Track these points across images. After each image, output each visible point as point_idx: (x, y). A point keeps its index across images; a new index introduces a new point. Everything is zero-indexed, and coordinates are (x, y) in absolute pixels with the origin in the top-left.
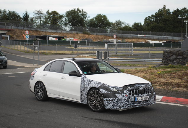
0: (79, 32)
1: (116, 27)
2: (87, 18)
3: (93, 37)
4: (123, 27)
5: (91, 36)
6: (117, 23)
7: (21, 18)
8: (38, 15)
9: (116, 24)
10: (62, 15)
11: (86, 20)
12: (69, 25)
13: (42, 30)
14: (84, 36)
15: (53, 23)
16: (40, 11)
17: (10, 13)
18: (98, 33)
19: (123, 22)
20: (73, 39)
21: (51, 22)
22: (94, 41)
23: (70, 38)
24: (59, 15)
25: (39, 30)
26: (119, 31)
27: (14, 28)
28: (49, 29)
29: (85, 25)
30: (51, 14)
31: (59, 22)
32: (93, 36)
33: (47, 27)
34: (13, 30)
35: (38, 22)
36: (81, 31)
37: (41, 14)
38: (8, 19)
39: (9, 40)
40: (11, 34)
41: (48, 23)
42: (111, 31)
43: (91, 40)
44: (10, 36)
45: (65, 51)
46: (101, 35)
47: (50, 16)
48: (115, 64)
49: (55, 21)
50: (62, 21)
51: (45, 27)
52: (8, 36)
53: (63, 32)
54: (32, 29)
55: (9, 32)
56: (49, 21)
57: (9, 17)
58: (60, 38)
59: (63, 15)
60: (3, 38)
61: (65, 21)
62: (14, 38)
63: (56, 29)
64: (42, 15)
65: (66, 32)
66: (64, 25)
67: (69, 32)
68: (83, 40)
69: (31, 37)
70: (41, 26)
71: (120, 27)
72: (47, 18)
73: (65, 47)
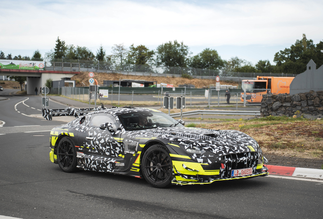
0: (175, 75)
1: (232, 66)
2: (188, 55)
3: (196, 81)
4: (242, 67)
5: (193, 80)
6: (232, 62)
7: (93, 56)
8: (118, 52)
9: (231, 63)
10: (152, 51)
11: (188, 57)
12: (162, 65)
13: (122, 73)
14: (183, 81)
15: (140, 63)
16: (121, 46)
17: (79, 49)
18: (204, 77)
19: (243, 60)
20: (166, 85)
21: (137, 62)
22: (198, 88)
23: (162, 84)
24: (148, 51)
25: (119, 73)
26: (236, 73)
27: (83, 70)
28: (133, 71)
29: (185, 64)
30: (136, 49)
31: (148, 61)
32: (196, 80)
33: (131, 69)
34: (82, 74)
35: (118, 61)
37: (122, 49)
38: (76, 58)
39: (75, 87)
40: (78, 79)
41: (133, 63)
42: (224, 73)
43: (193, 87)
44: (75, 81)
46: (208, 79)
47: (135, 53)
49: (143, 60)
50: (153, 59)
51: (127, 69)
52: (73, 82)
53: (153, 75)
54: (108, 72)
55: (76, 77)
56: (134, 60)
57: (77, 55)
58: (147, 84)
59: (154, 51)
60: (66, 85)
61: (157, 59)
62: (82, 84)
63: (143, 71)
64: (124, 52)
65: (157, 75)
66: (155, 65)
67: (160, 76)
68: (180, 86)
69: (106, 82)
70: (122, 67)
71: (237, 66)
72: (131, 56)
73: (154, 97)
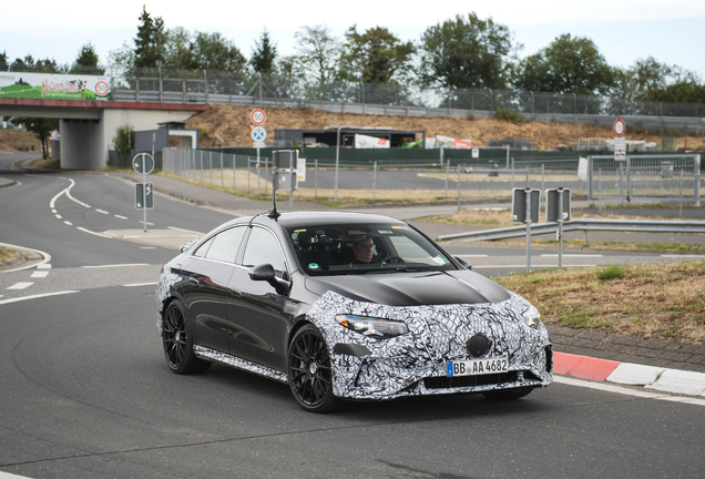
0: (477, 113)
1: (638, 85)
2: (511, 53)
3: (538, 130)
4: (670, 88)
5: (528, 126)
6: (640, 73)
7: (242, 60)
8: (312, 47)
9: (637, 76)
10: (409, 44)
11: (510, 60)
12: (437, 84)
13: (326, 107)
14: (498, 130)
15: (373, 78)
16: (322, 29)
17: (201, 40)
18: (559, 116)
19: (670, 65)
20: (453, 140)
21: (365, 75)
22: (542, 148)
23: (440, 138)
24: (396, 43)
25: (316, 107)
26: (651, 104)
27: (215, 99)
28: (356, 101)
29: (503, 80)
30: (364, 39)
31: (397, 72)
32: (535, 127)
33: (349, 95)
34: (213, 110)
35: (313, 73)
36: (487, 108)
37: (325, 39)
38: (195, 66)
39: (198, 149)
40: (205, 126)
41: (354, 79)
42: (614, 104)
43: (529, 146)
44: (198, 131)
45: (414, 188)
46: (572, 123)
47: (359, 49)
48: (612, 243)
49: (381, 69)
50: (410, 67)
51: (339, 96)
52: (193, 134)
53: (412, 112)
54: (287, 104)
55: (197, 118)
56: (357, 69)
57: (198, 58)
58: (397, 139)
59: (415, 44)
60: (173, 142)
61: (423, 66)
62: (215, 139)
63: (383, 100)
64: (328, 46)
65: (423, 113)
66: (417, 83)
67: (435, 114)
68: (493, 144)
69: (283, 134)
70: (325, 91)
71: (655, 85)
72: (350, 59)
73: (420, 175)
